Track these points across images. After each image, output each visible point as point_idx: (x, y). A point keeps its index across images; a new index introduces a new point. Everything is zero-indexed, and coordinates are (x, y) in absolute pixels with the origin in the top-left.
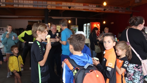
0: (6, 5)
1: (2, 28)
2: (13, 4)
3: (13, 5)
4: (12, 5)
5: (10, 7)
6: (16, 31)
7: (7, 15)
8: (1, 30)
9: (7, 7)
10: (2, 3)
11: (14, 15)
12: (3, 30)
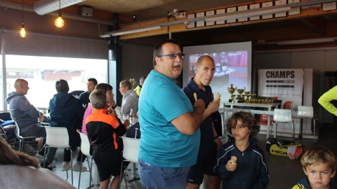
0: (301, 10)
1: (290, 70)
2: (322, 4)
3: (322, 7)
4: (318, 9)
5: (312, 13)
6: (327, 78)
7: (305, 38)
8: (289, 76)
9: (304, 14)
10: (292, 7)
11: (324, 35)
12: (293, 77)
